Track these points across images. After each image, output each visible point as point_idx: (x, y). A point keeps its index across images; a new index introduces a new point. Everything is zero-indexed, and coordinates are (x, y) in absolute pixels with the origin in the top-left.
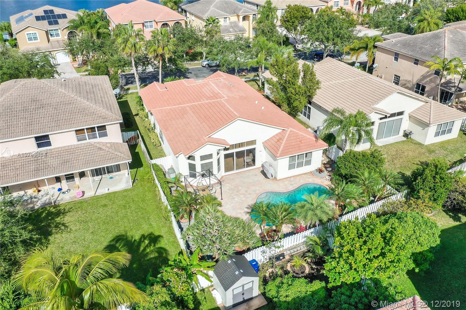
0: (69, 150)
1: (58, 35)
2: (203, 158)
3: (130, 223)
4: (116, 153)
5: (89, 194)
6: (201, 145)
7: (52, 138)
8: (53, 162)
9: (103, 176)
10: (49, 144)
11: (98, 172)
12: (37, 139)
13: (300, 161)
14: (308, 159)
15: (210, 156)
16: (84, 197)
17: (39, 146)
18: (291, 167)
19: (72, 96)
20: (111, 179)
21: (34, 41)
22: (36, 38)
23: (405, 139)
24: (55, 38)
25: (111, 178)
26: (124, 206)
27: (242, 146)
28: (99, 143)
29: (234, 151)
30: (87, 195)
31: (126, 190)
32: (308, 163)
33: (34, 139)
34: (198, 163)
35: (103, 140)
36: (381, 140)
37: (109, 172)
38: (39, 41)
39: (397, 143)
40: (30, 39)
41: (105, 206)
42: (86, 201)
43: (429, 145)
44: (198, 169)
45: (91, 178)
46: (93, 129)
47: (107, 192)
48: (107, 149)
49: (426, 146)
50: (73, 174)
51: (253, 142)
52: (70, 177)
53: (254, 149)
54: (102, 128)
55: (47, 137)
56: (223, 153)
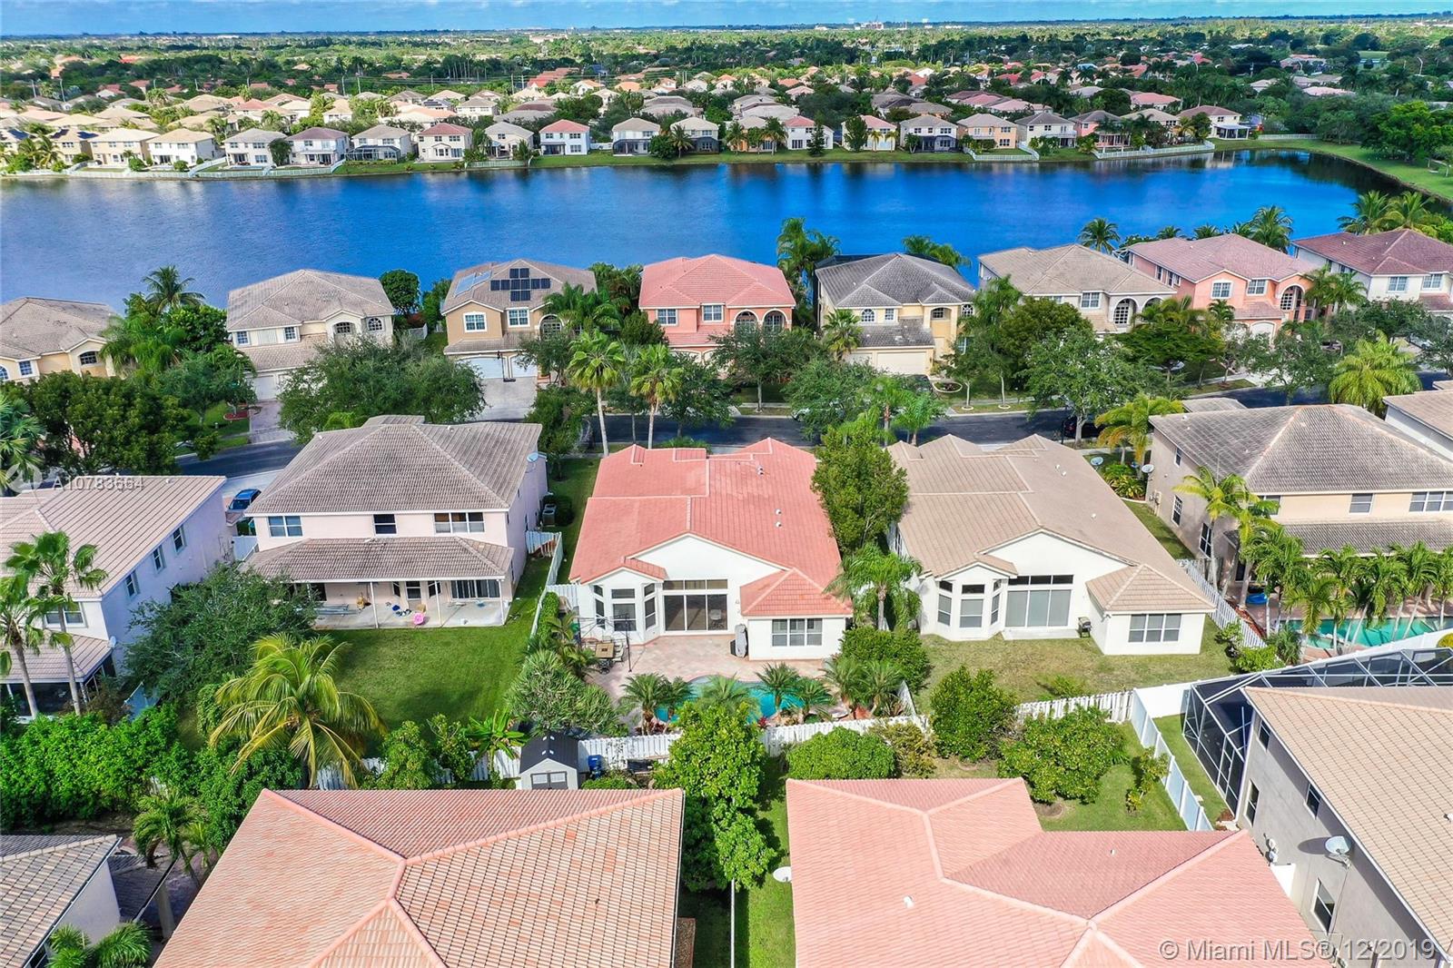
0: (420, 546)
1: (524, 321)
2: (617, 593)
3: (467, 675)
4: (485, 561)
5: (434, 623)
6: (612, 570)
7: (398, 522)
8: (389, 559)
9: (469, 600)
10: (392, 530)
11: (462, 589)
12: (377, 518)
13: (798, 632)
14: (814, 632)
15: (629, 593)
16: (425, 626)
17: (379, 530)
18: (778, 641)
19: (449, 457)
20: (479, 608)
21: (476, 330)
22: (481, 326)
23: (1078, 636)
24: (519, 326)
25: (481, 605)
26: (475, 650)
27: (700, 588)
28: (467, 541)
29: (684, 592)
30: (430, 624)
31: (491, 628)
32: (816, 640)
33: (372, 518)
34: (608, 602)
35: (476, 536)
36: (1020, 629)
37: (480, 595)
38: (486, 330)
39: (1048, 640)
40: (470, 326)
41: (447, 644)
42: (424, 632)
43: (1115, 656)
44: (609, 613)
45: (449, 599)
46: (461, 517)
47: (463, 625)
48: (475, 552)
49: (1107, 658)
50: (417, 583)
51: (722, 583)
52: (414, 589)
53: (724, 597)
54: (477, 517)
55: (391, 518)
56: (660, 595)
